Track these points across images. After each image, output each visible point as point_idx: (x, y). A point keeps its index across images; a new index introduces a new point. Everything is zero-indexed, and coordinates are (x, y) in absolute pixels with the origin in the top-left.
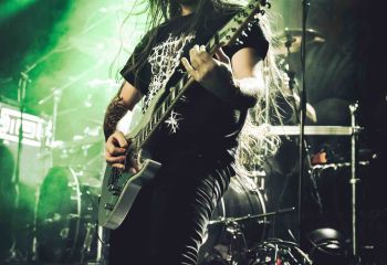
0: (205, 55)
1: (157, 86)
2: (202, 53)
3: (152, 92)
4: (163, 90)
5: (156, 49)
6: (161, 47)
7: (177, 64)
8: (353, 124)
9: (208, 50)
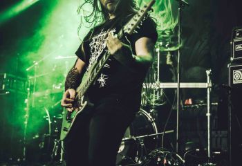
0: (117, 40)
1: (93, 59)
2: (115, 39)
3: (90, 63)
4: (96, 62)
5: (94, 39)
6: (96, 37)
7: (105, 47)
8: (208, 81)
9: (118, 37)
